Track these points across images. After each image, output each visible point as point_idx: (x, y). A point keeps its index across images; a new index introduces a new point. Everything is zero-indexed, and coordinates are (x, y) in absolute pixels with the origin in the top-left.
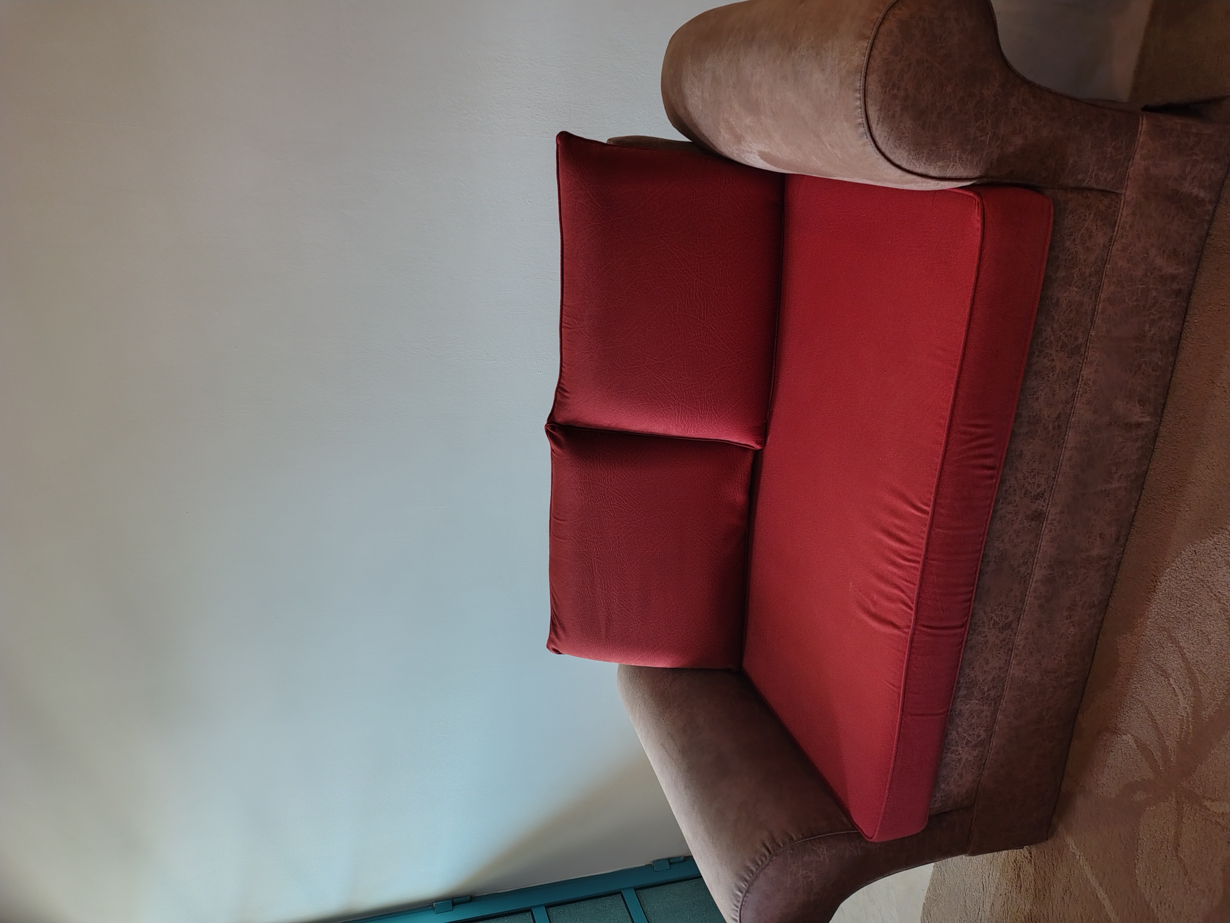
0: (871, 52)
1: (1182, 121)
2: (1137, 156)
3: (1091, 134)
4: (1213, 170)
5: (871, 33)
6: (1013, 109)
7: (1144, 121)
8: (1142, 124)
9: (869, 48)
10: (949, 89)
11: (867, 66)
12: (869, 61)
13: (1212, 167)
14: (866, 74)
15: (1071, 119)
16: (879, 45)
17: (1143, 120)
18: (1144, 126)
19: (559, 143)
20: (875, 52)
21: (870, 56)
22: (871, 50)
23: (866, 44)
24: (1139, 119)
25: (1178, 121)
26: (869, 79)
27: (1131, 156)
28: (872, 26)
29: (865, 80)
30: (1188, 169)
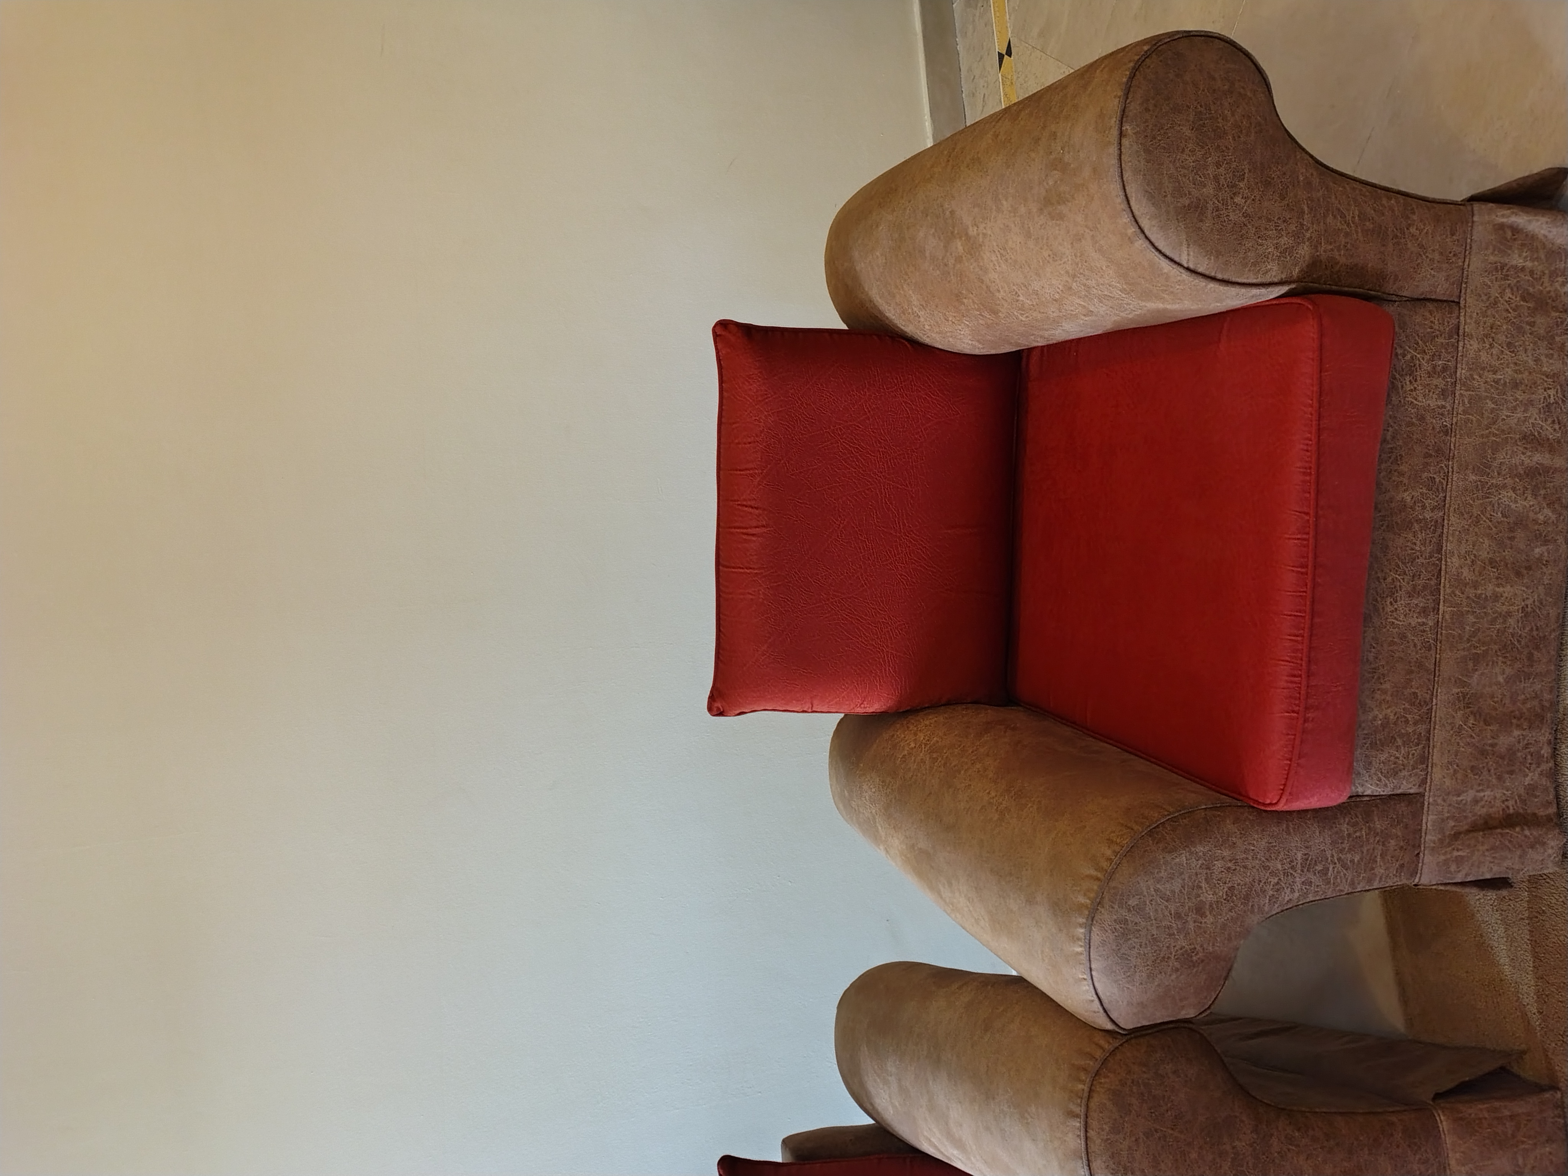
0: (1086, 1134)
1: (1486, 1106)
2: (1453, 1162)
3: (1385, 1154)
4: (1550, 1153)
5: (1080, 1110)
6: (1279, 1153)
7: (1442, 1118)
8: (1441, 1122)
9: (1083, 1129)
10: (1194, 1155)
11: (1087, 1152)
12: (1087, 1145)
13: (1547, 1149)
14: (1088, 1160)
15: (1353, 1143)
16: (1093, 1123)
17: (1439, 1115)
18: (1444, 1123)
19: (721, 1173)
20: (1091, 1133)
21: (1087, 1138)
22: (1086, 1131)
23: (1077, 1124)
24: (1434, 1116)
25: (1480, 1106)
26: (1094, 1165)
27: (1445, 1163)
28: (1079, 1101)
29: (1090, 1169)
30: (1520, 1162)
